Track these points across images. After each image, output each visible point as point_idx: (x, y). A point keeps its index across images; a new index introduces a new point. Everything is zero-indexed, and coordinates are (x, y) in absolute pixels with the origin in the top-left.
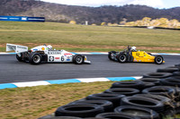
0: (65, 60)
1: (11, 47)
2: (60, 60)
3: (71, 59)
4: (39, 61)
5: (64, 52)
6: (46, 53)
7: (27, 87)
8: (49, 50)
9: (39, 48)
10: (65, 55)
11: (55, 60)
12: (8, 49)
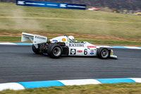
0: (88, 54)
1: (27, 37)
2: (82, 54)
3: (95, 52)
4: (59, 54)
5: (87, 44)
6: (67, 45)
7: (75, 86)
8: (71, 41)
9: (59, 39)
10: (88, 48)
11: (78, 54)
12: (23, 39)
